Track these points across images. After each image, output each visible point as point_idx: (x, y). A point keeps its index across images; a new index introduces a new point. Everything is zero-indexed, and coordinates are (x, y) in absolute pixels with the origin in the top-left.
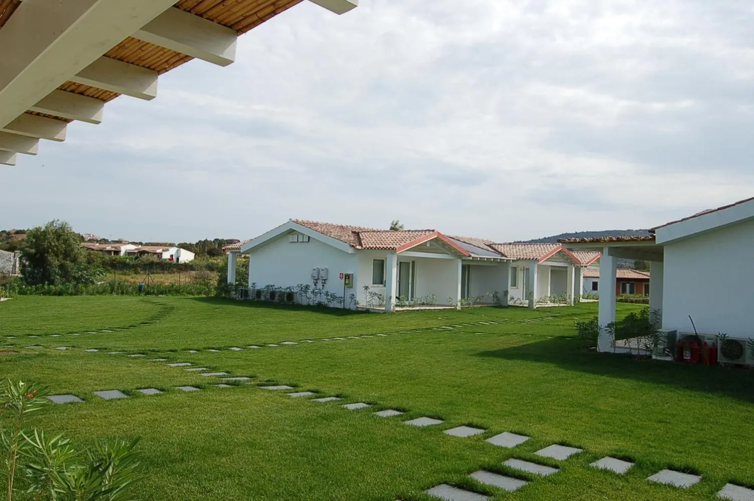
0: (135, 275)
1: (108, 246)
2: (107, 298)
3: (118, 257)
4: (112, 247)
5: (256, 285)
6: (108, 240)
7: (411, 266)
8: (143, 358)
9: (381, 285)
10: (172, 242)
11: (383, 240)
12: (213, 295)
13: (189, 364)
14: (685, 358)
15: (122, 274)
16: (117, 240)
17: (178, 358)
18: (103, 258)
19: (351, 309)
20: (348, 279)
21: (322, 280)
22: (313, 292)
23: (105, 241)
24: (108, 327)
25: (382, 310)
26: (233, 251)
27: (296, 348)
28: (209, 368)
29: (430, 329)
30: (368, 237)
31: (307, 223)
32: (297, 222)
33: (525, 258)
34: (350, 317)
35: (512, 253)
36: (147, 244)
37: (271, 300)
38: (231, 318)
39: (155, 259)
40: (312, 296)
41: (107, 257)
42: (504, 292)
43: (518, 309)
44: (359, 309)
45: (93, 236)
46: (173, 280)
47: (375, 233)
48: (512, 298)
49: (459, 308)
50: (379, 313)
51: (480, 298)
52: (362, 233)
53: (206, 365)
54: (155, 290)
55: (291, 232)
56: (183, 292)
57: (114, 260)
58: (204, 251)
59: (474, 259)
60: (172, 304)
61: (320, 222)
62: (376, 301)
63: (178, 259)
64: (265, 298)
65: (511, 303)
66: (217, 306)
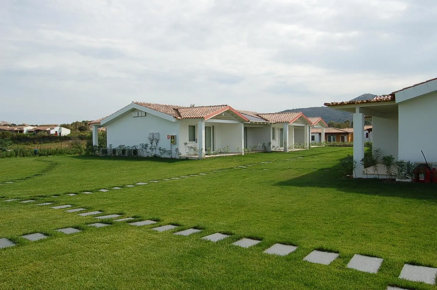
0: (34, 145)
1: (15, 128)
2: (13, 159)
3: (22, 134)
4: (18, 128)
5: (112, 145)
6: (16, 124)
7: (212, 129)
8: (33, 203)
9: (194, 142)
10: (56, 124)
11: (195, 112)
12: (83, 154)
13: (70, 206)
14: (420, 179)
15: (25, 144)
16: (21, 124)
17: (61, 201)
18: (12, 135)
19: (176, 158)
20: (173, 139)
21: (156, 140)
22: (150, 148)
23: (14, 125)
24: (10, 179)
25: (197, 158)
26: (96, 124)
27: (148, 187)
28: (86, 208)
29: (232, 168)
30: (184, 111)
31: (144, 104)
32: (137, 103)
33: (281, 121)
34: (177, 163)
35: (272, 119)
36: (40, 126)
37: (123, 155)
38: (97, 168)
39: (46, 134)
40: (150, 151)
41: (15, 134)
42: (269, 143)
43: (278, 153)
44: (181, 158)
45: (6, 122)
46: (58, 146)
47: (188, 109)
48: (274, 147)
49: (243, 154)
50: (195, 160)
51: (255, 147)
52: (180, 109)
53: (83, 206)
54: (45, 153)
55: (134, 110)
56: (64, 153)
57: (20, 136)
58: (76, 129)
59: (252, 124)
60: (56, 161)
61: (152, 103)
62: (192, 152)
63: (60, 134)
64: (119, 154)
65: (273, 149)
66: (88, 161)
